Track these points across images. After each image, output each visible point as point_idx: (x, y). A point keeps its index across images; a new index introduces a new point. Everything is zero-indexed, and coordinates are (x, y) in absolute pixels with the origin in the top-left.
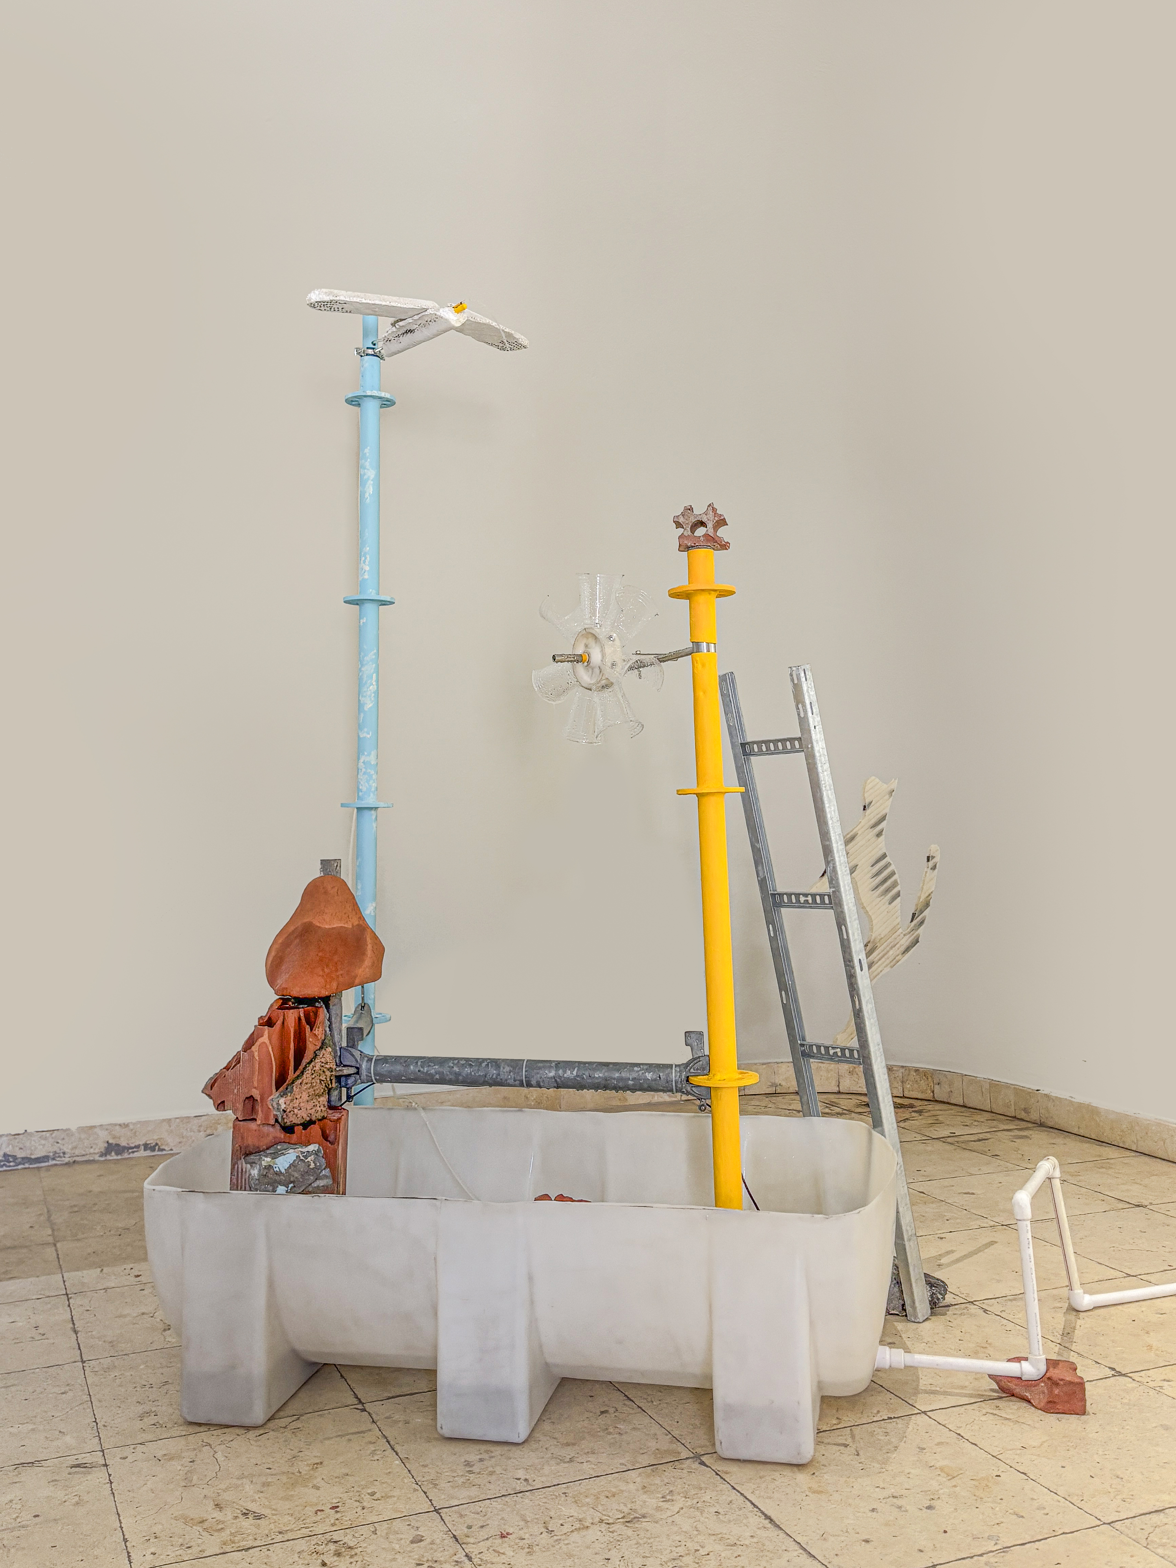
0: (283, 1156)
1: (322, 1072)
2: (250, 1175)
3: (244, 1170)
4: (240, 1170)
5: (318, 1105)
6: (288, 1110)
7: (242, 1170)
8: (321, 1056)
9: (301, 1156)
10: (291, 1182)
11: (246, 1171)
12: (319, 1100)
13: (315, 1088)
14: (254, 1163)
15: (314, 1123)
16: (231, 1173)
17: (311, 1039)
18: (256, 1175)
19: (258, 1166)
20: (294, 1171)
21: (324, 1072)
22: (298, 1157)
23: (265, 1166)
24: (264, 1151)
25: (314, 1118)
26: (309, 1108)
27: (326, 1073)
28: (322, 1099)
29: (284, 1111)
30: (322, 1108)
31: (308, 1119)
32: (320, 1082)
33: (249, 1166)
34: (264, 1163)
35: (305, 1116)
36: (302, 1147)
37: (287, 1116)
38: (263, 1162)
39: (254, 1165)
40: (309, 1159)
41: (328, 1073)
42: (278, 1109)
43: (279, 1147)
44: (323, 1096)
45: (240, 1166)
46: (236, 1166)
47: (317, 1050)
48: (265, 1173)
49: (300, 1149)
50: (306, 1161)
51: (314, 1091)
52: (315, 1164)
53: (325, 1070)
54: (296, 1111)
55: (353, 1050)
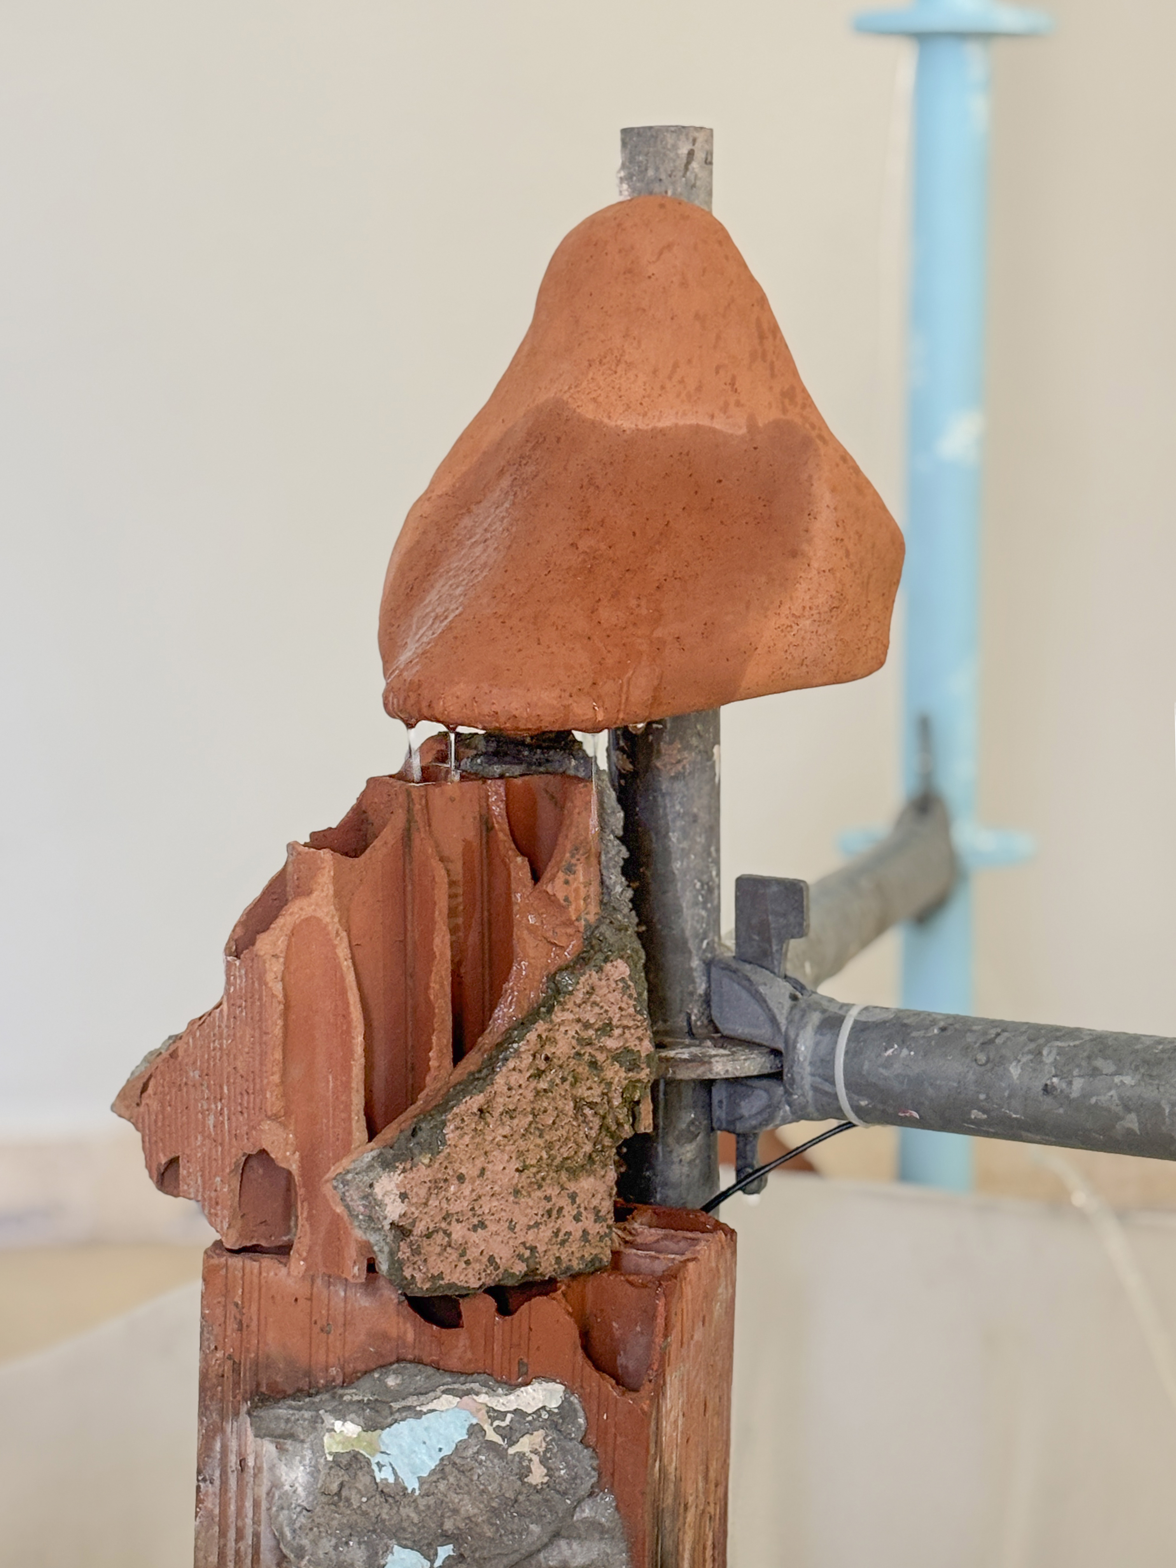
0: (411, 1421)
1: (583, 1070)
2: (276, 1485)
3: (251, 1462)
4: (233, 1460)
5: (570, 1211)
6: (420, 1228)
7: (242, 1462)
8: (579, 996)
9: (486, 1427)
10: (446, 1538)
11: (258, 1469)
12: (572, 1187)
13: (551, 1136)
14: (292, 1436)
15: (547, 1286)
16: (199, 1472)
17: (532, 920)
18: (300, 1490)
19: (308, 1454)
20: (457, 1488)
21: (593, 1064)
22: (475, 1430)
23: (336, 1455)
24: (329, 1387)
25: (547, 1268)
26: (522, 1221)
27: (609, 1074)
28: (586, 1184)
29: (401, 1231)
30: (588, 1222)
31: (520, 1268)
32: (578, 1108)
33: (269, 1447)
34: (331, 1445)
35: (504, 1254)
36: (492, 1391)
37: (416, 1252)
38: (326, 1439)
39: (289, 1444)
40: (524, 1445)
41: (617, 1074)
42: (370, 1218)
43: (392, 1381)
44: (592, 1173)
45: (233, 1445)
46: (218, 1446)
47: (561, 970)
48: (334, 1487)
49: (483, 1398)
50: (511, 1451)
51: (549, 1146)
52: (550, 1472)
53: (601, 1057)
54: (458, 1232)
55: (759, 976)
